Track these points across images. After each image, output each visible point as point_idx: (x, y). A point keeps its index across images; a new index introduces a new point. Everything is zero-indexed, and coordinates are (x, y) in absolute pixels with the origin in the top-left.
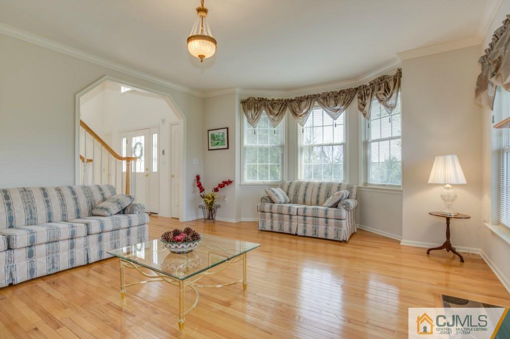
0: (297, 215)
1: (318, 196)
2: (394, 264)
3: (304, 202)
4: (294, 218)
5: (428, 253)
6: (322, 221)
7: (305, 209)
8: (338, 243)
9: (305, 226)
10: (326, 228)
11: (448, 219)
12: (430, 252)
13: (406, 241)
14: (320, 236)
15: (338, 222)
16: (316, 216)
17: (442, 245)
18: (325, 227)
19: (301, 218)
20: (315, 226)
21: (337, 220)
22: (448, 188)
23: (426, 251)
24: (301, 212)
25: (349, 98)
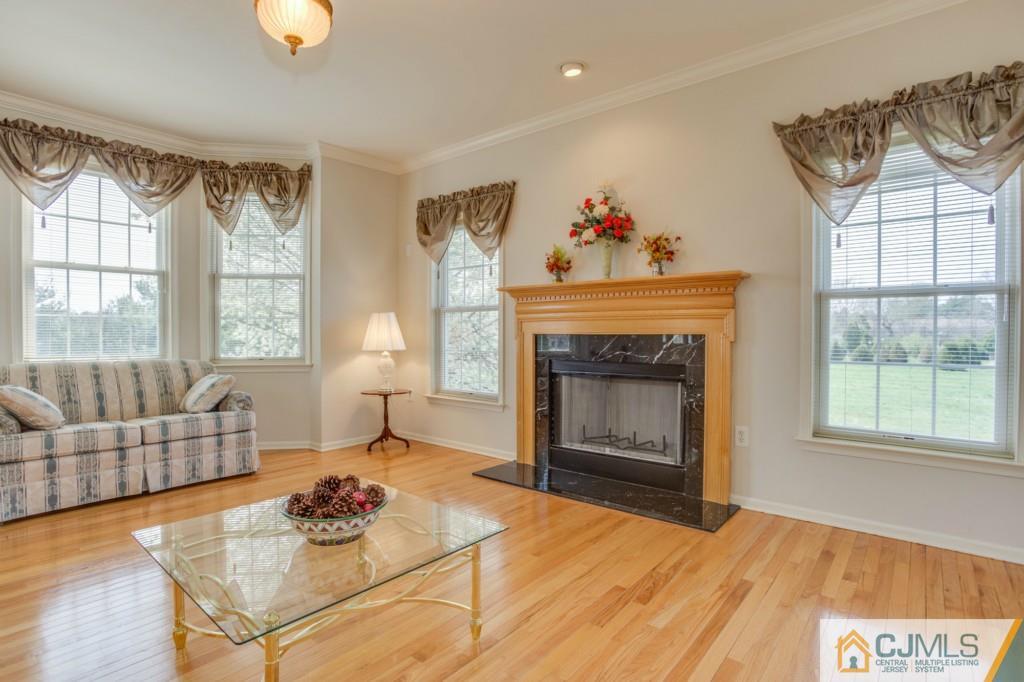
0: (143, 443)
1: (140, 394)
2: (375, 472)
3: (102, 414)
4: (134, 454)
5: (369, 450)
6: (209, 443)
7: (165, 426)
8: (247, 478)
9: (166, 465)
10: (220, 456)
11: (386, 397)
12: (372, 448)
13: (327, 444)
14: (206, 477)
15: (244, 437)
16: (196, 435)
17: (379, 434)
18: (216, 454)
19: (154, 451)
20: (191, 458)
21: (242, 434)
22: (386, 356)
23: (366, 448)
24: (154, 434)
25: (184, 175)
